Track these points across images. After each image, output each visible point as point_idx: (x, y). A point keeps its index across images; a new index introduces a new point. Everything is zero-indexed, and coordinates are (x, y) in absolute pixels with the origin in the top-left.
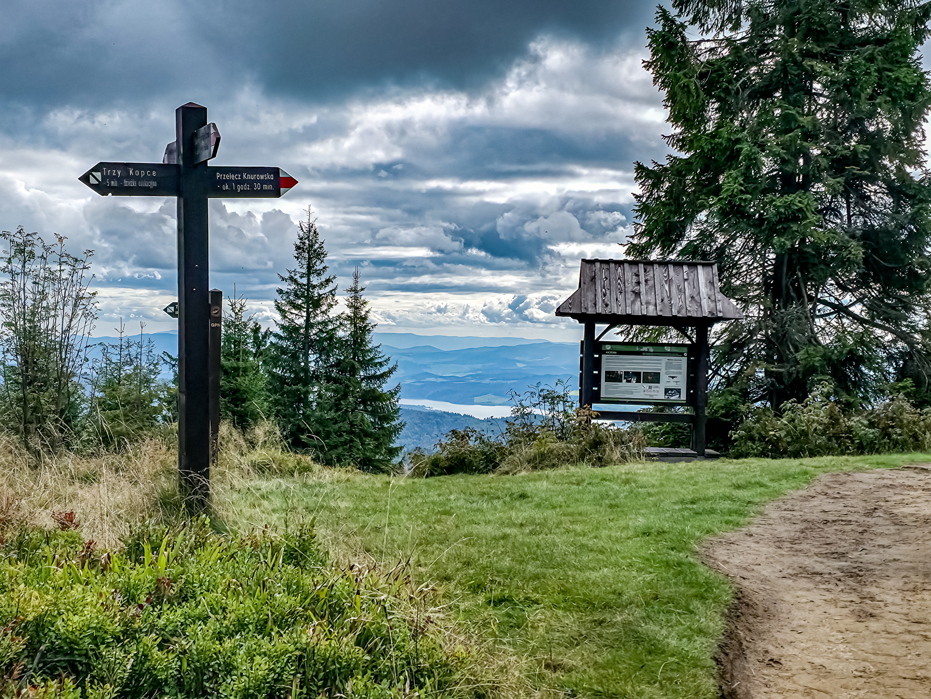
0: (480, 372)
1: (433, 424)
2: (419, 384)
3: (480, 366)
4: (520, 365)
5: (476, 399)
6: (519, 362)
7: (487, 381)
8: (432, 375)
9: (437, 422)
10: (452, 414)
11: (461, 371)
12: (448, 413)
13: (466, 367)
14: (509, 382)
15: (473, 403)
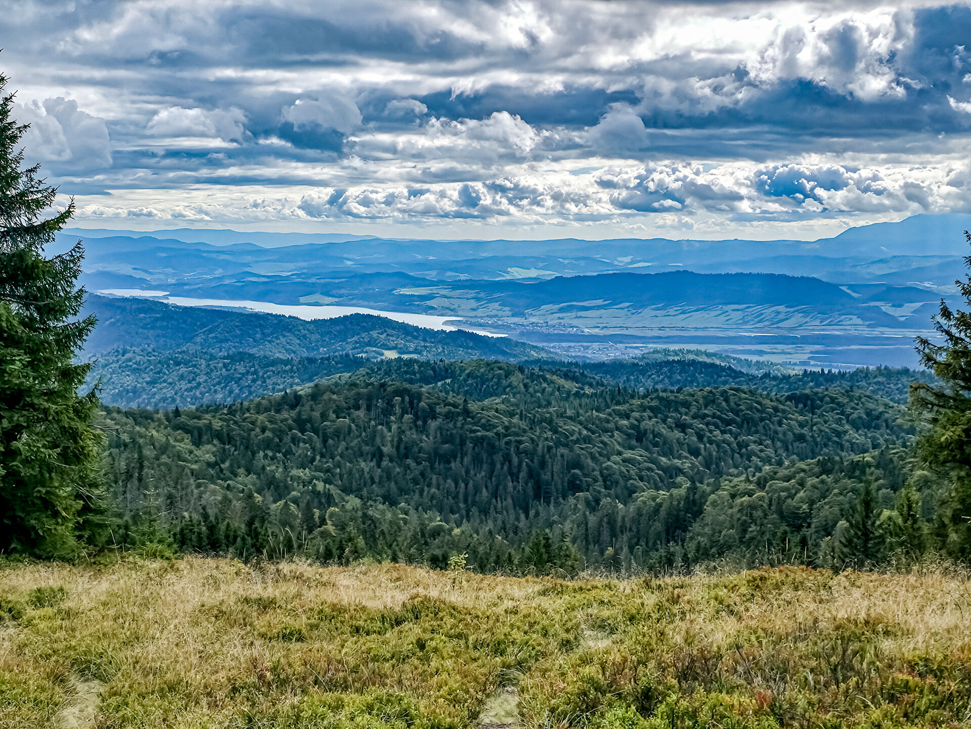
0: (305, 271)
1: (256, 327)
2: (240, 284)
3: (305, 264)
4: (349, 263)
5: (302, 299)
6: (348, 260)
7: (313, 280)
8: (253, 275)
9: (260, 324)
10: (276, 316)
11: (286, 270)
12: (271, 315)
13: (291, 266)
14: (337, 281)
15: (298, 303)
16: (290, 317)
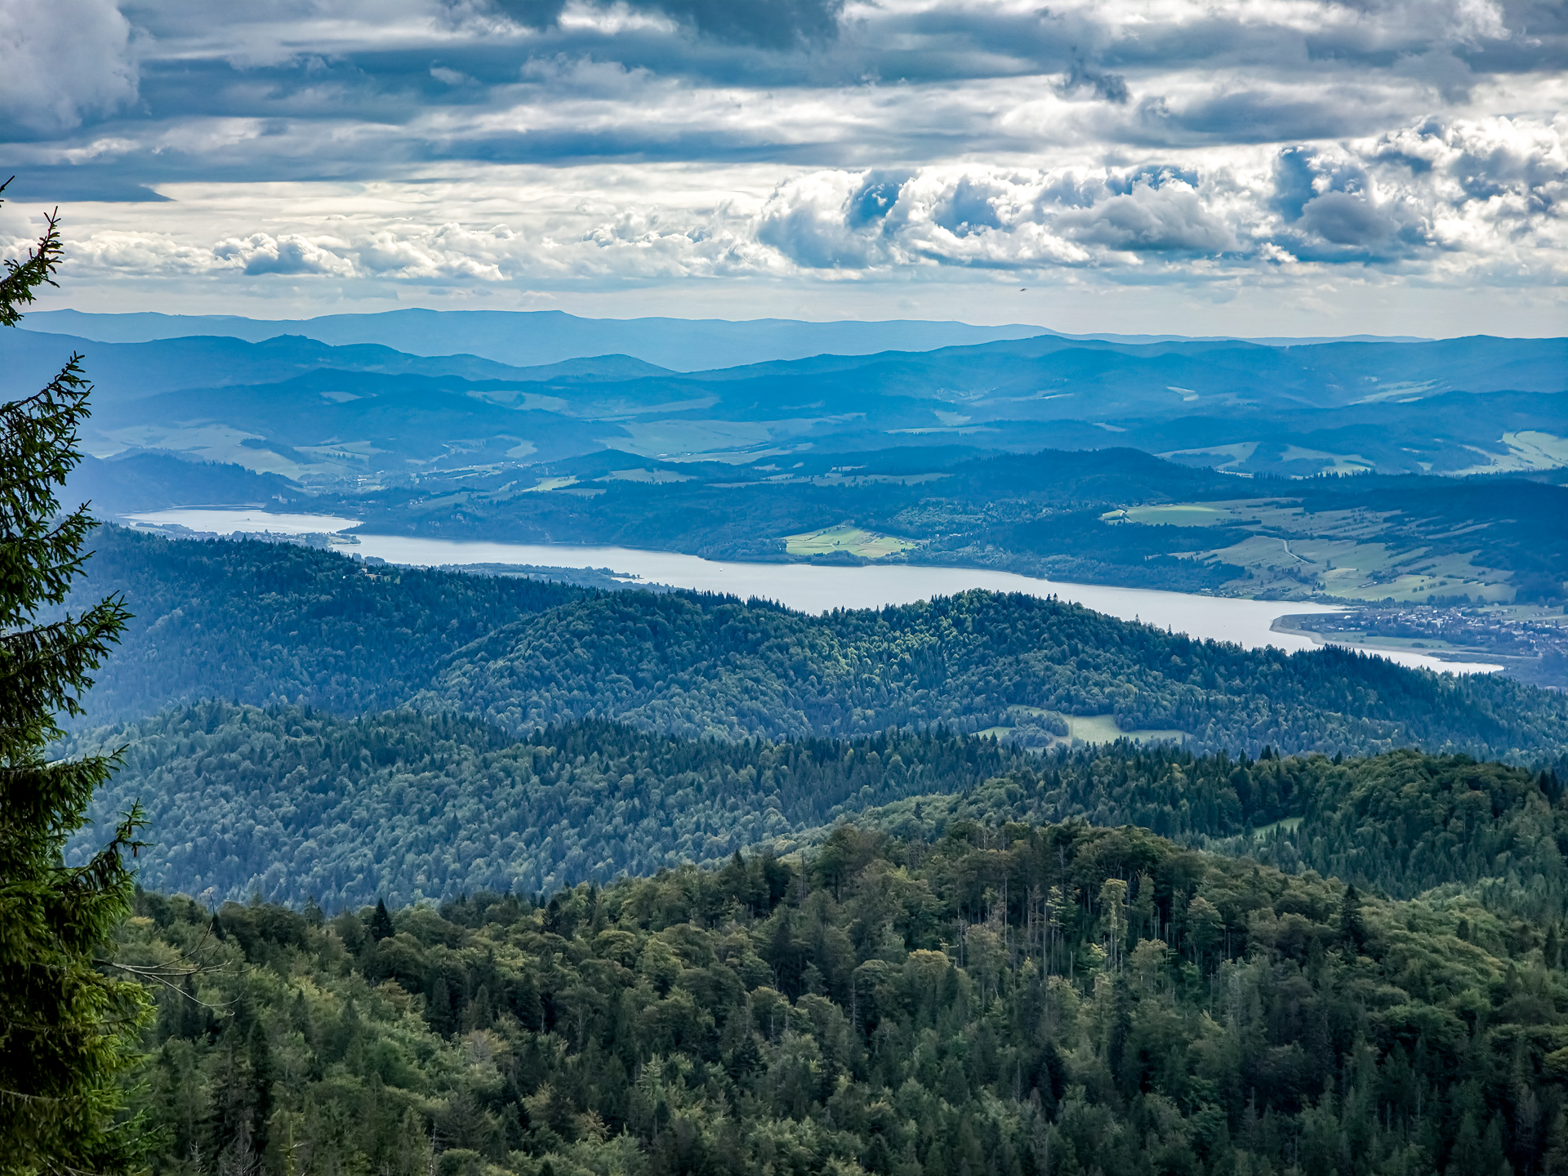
0: (803, 447)
1: (642, 636)
2: (590, 493)
3: (803, 426)
4: (953, 419)
5: (796, 544)
6: (948, 407)
7: (833, 478)
8: (636, 462)
9: (654, 626)
10: (708, 600)
11: (739, 444)
12: (692, 596)
13: (757, 430)
14: (911, 481)
15: (777, 556)
16: (754, 603)
